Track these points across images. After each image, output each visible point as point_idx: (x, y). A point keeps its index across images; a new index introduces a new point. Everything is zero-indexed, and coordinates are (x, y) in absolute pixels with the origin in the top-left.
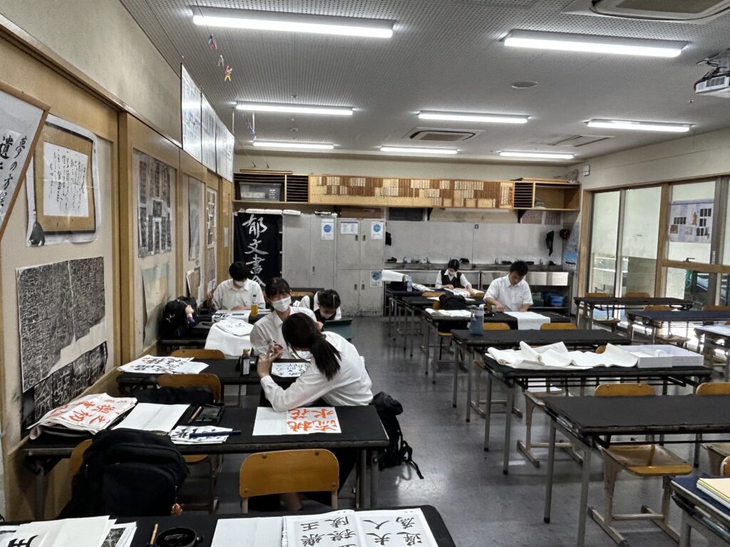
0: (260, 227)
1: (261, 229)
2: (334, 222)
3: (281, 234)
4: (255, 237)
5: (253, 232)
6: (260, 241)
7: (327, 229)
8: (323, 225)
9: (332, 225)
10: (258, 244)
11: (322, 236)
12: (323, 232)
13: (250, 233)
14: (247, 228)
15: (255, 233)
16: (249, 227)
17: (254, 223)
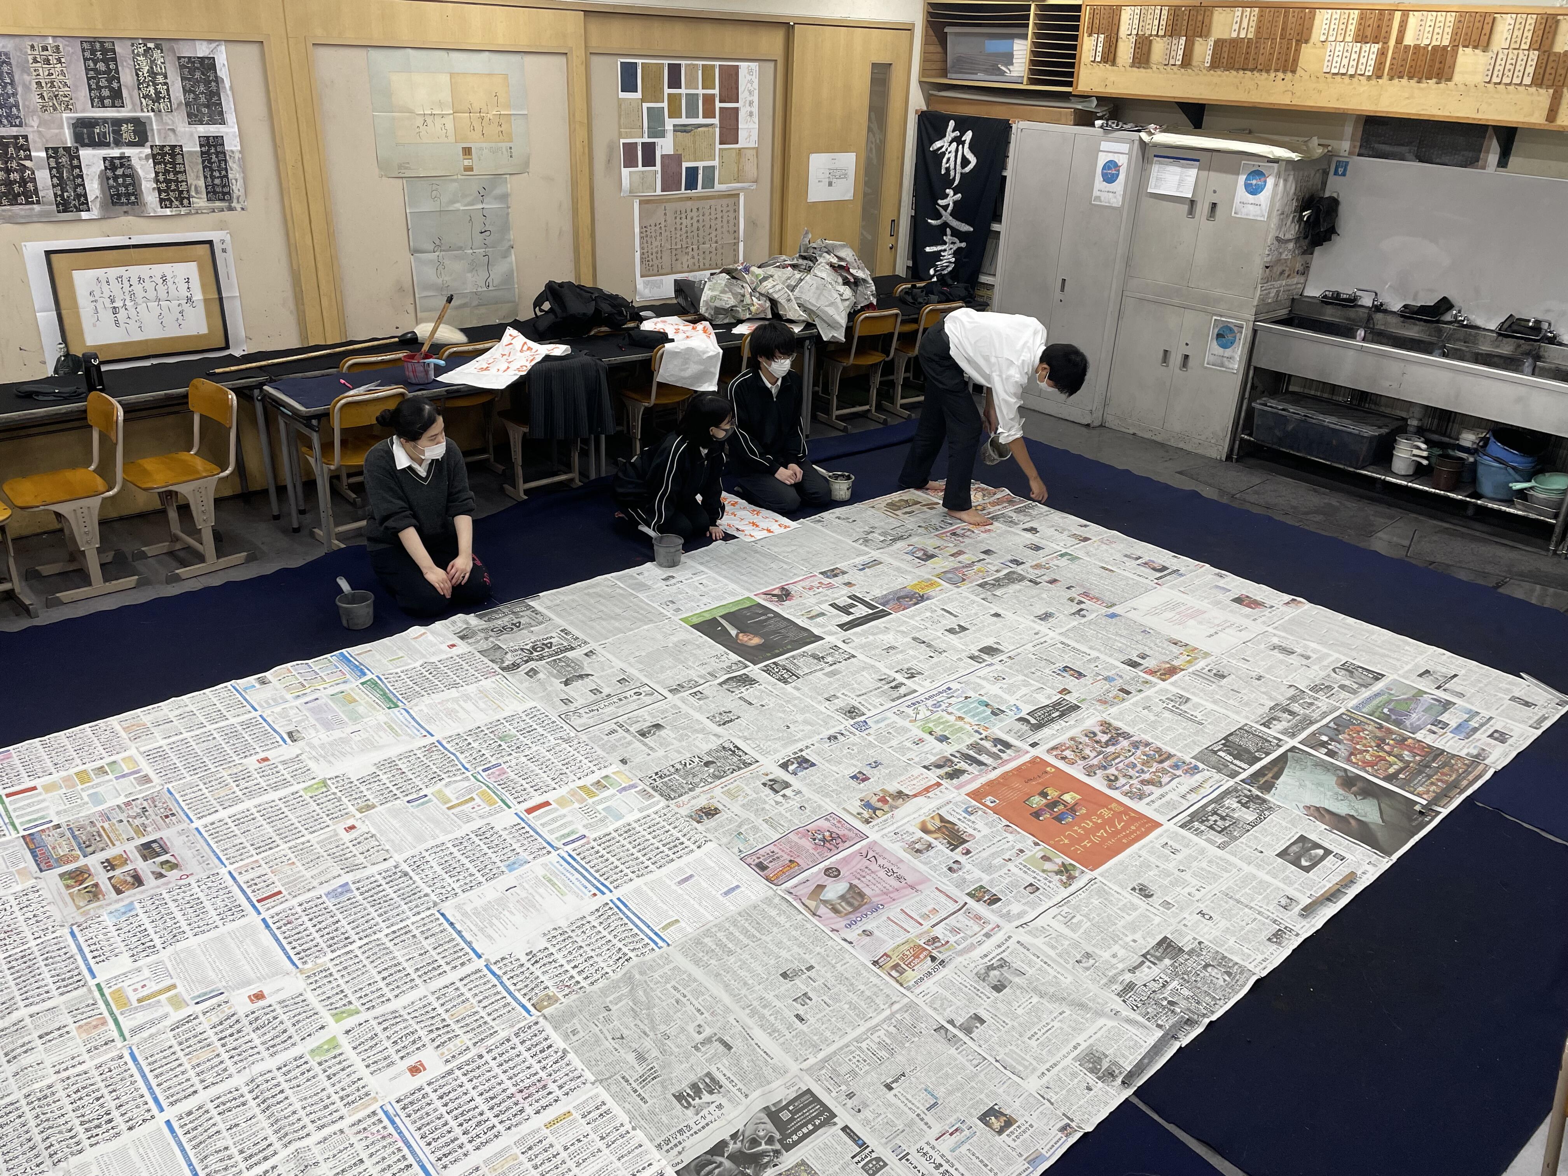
0: (963, 156)
1: (965, 162)
2: (1130, 154)
3: (1005, 177)
4: (949, 183)
5: (948, 169)
6: (959, 196)
7: (1110, 173)
8: (1102, 159)
9: (1122, 160)
10: (955, 203)
11: (1096, 193)
12: (1099, 182)
13: (943, 172)
14: (938, 156)
15: (952, 173)
16: (944, 154)
17: (955, 144)
